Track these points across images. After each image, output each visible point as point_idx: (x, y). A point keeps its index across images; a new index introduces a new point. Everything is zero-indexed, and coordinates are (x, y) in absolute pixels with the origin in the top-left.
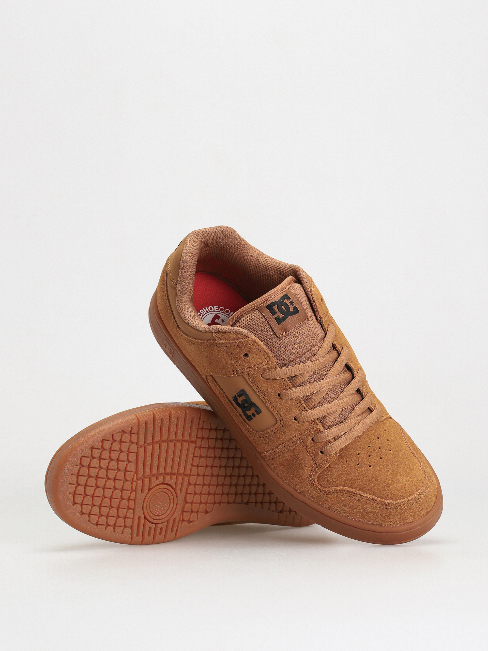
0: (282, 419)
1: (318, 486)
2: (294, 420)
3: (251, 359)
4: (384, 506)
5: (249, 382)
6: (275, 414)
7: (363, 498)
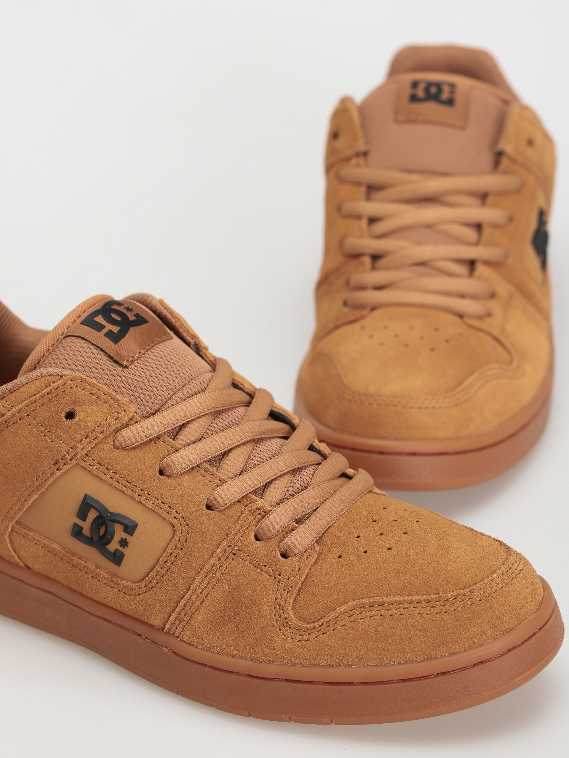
0: (183, 517)
1: (300, 623)
2: (207, 511)
3: (84, 419)
4: (447, 606)
5: (95, 471)
6: (165, 515)
7: (399, 608)
